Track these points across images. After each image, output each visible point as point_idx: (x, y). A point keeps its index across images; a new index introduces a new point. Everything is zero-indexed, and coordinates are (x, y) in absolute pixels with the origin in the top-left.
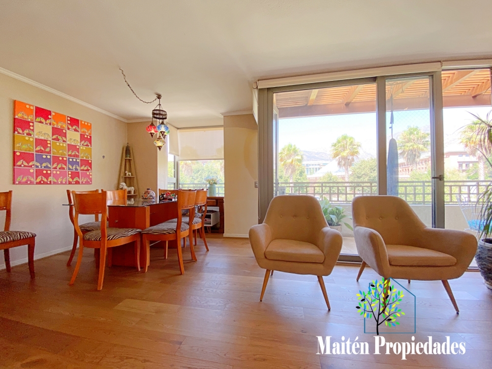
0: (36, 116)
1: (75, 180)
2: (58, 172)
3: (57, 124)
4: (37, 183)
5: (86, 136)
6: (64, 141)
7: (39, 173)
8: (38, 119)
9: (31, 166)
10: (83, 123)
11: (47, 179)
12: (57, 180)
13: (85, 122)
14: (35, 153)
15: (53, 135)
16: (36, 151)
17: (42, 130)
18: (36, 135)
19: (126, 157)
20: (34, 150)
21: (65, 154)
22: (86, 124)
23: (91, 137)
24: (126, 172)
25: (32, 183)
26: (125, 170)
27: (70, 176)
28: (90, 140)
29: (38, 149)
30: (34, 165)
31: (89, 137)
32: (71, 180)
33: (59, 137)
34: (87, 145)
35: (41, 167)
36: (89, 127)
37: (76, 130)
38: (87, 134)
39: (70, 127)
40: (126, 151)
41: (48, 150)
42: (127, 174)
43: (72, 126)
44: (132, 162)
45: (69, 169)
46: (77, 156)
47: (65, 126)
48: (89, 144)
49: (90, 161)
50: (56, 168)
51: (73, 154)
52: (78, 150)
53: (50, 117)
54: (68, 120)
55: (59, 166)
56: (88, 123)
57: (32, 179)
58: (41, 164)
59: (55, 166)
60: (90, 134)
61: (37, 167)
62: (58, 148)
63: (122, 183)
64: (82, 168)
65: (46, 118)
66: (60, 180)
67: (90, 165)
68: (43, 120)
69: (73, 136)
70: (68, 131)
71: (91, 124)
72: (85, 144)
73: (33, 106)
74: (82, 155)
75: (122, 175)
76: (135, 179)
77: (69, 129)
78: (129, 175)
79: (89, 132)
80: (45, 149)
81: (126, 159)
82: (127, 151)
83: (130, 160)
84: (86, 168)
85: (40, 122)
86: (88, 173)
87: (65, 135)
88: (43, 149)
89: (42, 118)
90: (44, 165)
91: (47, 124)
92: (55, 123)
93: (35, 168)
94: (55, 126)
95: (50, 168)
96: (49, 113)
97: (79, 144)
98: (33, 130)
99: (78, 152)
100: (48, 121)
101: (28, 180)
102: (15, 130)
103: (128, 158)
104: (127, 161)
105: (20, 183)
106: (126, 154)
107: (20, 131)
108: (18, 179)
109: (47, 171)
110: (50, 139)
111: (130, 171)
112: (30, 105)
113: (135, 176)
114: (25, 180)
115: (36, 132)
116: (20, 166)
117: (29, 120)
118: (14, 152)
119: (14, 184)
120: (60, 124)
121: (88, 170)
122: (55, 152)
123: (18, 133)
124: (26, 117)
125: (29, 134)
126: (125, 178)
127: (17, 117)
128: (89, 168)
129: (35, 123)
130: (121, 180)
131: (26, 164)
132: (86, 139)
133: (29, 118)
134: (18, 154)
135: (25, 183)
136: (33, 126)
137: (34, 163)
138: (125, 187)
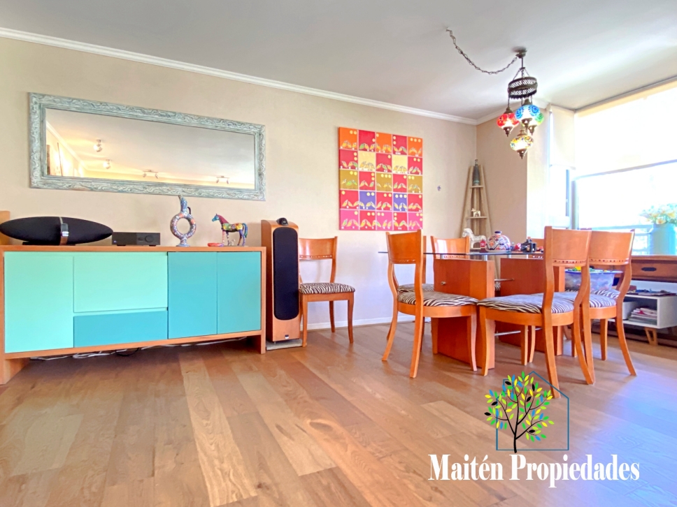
0: (361, 143)
1: (401, 224)
2: (383, 214)
3: (382, 148)
4: (363, 229)
5: (415, 160)
6: (389, 171)
7: (363, 215)
8: (362, 147)
9: (355, 208)
10: (412, 140)
11: (371, 223)
12: (382, 224)
13: (414, 138)
14: (359, 190)
15: (377, 163)
16: (361, 188)
17: (366, 159)
18: (361, 168)
19: (473, 184)
20: (357, 186)
21: (390, 190)
22: (415, 140)
23: (421, 159)
24: (473, 210)
25: (356, 229)
26: (472, 207)
27: (396, 218)
28: (420, 165)
29: (362, 184)
30: (358, 206)
31: (419, 160)
32: (396, 224)
33: (384, 167)
34: (417, 173)
35: (366, 207)
36: (419, 145)
37: (403, 153)
38: (417, 156)
39: (396, 150)
40: (474, 174)
41: (372, 185)
42: (474, 214)
43: (398, 149)
44: (483, 192)
45: (395, 209)
46: (404, 190)
47: (390, 150)
48: (419, 171)
49: (420, 197)
50: (380, 209)
51: (400, 187)
52: (405, 181)
53: (374, 140)
54: (394, 140)
55: (384, 206)
56: (418, 139)
57: (356, 224)
58: (365, 204)
59: (379, 205)
60: (421, 155)
61: (361, 208)
62: (384, 183)
63: (465, 230)
64: (411, 207)
65: (370, 143)
66: (384, 225)
67: (420, 202)
68: (367, 147)
69: (400, 162)
70: (394, 156)
71: (421, 139)
72: (414, 171)
73: (356, 130)
74: (410, 188)
75: (466, 216)
76: (488, 221)
77: (394, 152)
78: (477, 214)
79: (419, 152)
80: (369, 184)
81: (473, 189)
82: (476, 173)
83: (479, 189)
84: (414, 207)
85: (365, 150)
86: (418, 215)
87: (389, 162)
88: (367, 184)
89: (366, 145)
90: (368, 205)
91: (370, 151)
92: (379, 148)
93: (359, 210)
94: (380, 152)
95: (374, 209)
96: (372, 134)
97: (406, 173)
98: (357, 162)
99: (406, 184)
100: (372, 147)
101: (353, 224)
102: (340, 164)
103: (477, 186)
104: (475, 190)
105: (346, 228)
106: (474, 179)
107: (345, 164)
108: (344, 223)
109: (371, 212)
110: (374, 170)
111: (480, 208)
112: (354, 130)
113: (487, 216)
114: (349, 224)
115: (360, 162)
116: (345, 207)
117: (353, 149)
118: (340, 192)
119: (340, 229)
120: (384, 148)
121: (417, 210)
122: (379, 187)
123: (344, 167)
124: (350, 146)
125: (353, 167)
126: (472, 220)
127: (341, 148)
128: (419, 207)
129: (359, 152)
130: (465, 224)
131: (350, 205)
132: (415, 164)
133: (353, 147)
134: (343, 193)
135: (350, 228)
136: (357, 156)
137: (359, 203)
138: (471, 236)
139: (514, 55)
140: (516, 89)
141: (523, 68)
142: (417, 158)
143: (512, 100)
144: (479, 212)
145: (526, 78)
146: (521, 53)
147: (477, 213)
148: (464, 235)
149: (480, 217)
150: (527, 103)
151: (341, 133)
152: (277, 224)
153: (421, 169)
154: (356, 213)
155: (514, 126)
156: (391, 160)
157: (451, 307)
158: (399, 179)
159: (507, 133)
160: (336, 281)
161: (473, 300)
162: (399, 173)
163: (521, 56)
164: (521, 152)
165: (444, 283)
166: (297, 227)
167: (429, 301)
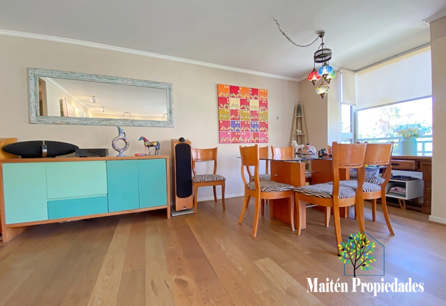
0: (231, 92)
1: (256, 139)
2: (245, 134)
3: (243, 96)
4: (233, 142)
5: (263, 102)
6: (248, 109)
7: (233, 135)
8: (232, 95)
9: (228, 130)
11: (238, 139)
12: (244, 139)
13: (262, 90)
14: (230, 120)
15: (241, 105)
16: (232, 119)
17: (234, 102)
18: (231, 108)
19: (297, 115)
20: (230, 118)
21: (249, 120)
22: (263, 91)
23: (267, 102)
24: (297, 130)
25: (229, 142)
26: (297, 128)
27: (252, 136)
28: (266, 105)
29: (232, 117)
31: (265, 102)
32: (253, 139)
33: (245, 106)
34: (264, 110)
35: (234, 131)
36: (265, 94)
37: (256, 98)
38: (264, 100)
39: (252, 96)
40: (298, 110)
41: (238, 117)
42: (298, 132)
43: (253, 96)
44: (303, 120)
45: (252, 131)
46: (257, 120)
47: (248, 97)
48: (266, 109)
49: (266, 123)
50: (243, 131)
51: (254, 118)
52: (257, 115)
53: (238, 91)
54: (250, 91)
55: (245, 129)
56: (264, 90)
57: (229, 140)
58: (234, 128)
59: (242, 129)
60: (266, 99)
61: (232, 130)
62: (245, 116)
63: (293, 141)
64: (261, 129)
65: (236, 93)
66: (246, 140)
67: (267, 126)
68: (234, 95)
69: (254, 104)
70: (250, 100)
71: (267, 90)
72: (263, 109)
73: (228, 86)
74: (261, 118)
75: (293, 133)
76: (306, 136)
77: (251, 98)
80: (236, 117)
81: (297, 118)
82: (299, 109)
83: (301, 118)
84: (263, 129)
85: (233, 97)
86: (265, 134)
87: (248, 104)
90: (236, 129)
91: (237, 97)
92: (242, 95)
93: (231, 132)
94: (242, 98)
95: (239, 131)
96: (238, 88)
97: (258, 110)
98: (229, 104)
99: (258, 116)
100: (238, 95)
101: (227, 140)
102: (219, 105)
103: (299, 116)
104: (299, 119)
105: (223, 142)
106: (297, 113)
107: (222, 106)
108: (222, 140)
109: (238, 133)
110: (239, 109)
111: (301, 129)
112: (226, 86)
113: (305, 133)
114: (225, 140)
115: (231, 104)
116: (223, 130)
117: (226, 97)
118: (219, 121)
119: (220, 143)
120: (245, 96)
121: (265, 131)
122: (242, 118)
123: (221, 107)
124: (224, 95)
125: (227, 107)
126: (297, 136)
127: (219, 96)
128: (266, 129)
129: (230, 98)
130: (293, 138)
131: (226, 129)
132: (264, 105)
133: (226, 95)
134: (221, 122)
135: (226, 142)
136: (229, 101)
137: (230, 128)
138: (296, 145)
139: (318, 35)
140: (319, 56)
141: (323, 44)
142: (264, 101)
143: (316, 64)
144: (301, 131)
145: (325, 49)
146: (321, 35)
147: (299, 132)
148: (292, 144)
149: (301, 134)
150: (325, 64)
151: (219, 87)
152: (178, 141)
153: (267, 108)
154: (229, 133)
155: (318, 80)
156: (249, 102)
157: (277, 192)
158: (254, 113)
159: (314, 84)
160: (217, 173)
161: (292, 187)
162: (254, 110)
163: (321, 36)
164: (322, 95)
165: (276, 175)
166: (190, 143)
167: (264, 189)
